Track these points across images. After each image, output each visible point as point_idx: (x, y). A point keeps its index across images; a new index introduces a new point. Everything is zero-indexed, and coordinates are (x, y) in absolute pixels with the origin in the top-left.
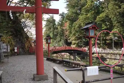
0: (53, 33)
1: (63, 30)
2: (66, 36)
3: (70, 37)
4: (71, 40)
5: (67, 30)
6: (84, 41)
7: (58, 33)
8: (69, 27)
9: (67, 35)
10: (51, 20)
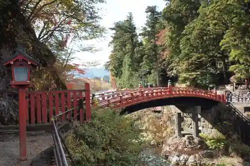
0: (132, 57)
1: (155, 46)
2: (162, 62)
3: (173, 65)
4: (174, 71)
5: (165, 48)
6: (211, 74)
7: (145, 55)
8: (172, 39)
9: (164, 60)
10: (127, 25)
